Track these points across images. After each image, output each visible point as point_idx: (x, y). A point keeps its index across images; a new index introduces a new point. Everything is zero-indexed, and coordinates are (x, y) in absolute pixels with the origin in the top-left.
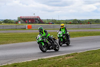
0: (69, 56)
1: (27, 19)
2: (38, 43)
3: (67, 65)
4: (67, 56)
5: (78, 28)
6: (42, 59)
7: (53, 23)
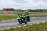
1: (7, 9)
2: (18, 20)
3: (26, 30)
5: (31, 14)
6: (15, 28)
7: (20, 11)
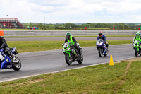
0: (37, 78)
4: (33, 79)
7: (37, 28)
